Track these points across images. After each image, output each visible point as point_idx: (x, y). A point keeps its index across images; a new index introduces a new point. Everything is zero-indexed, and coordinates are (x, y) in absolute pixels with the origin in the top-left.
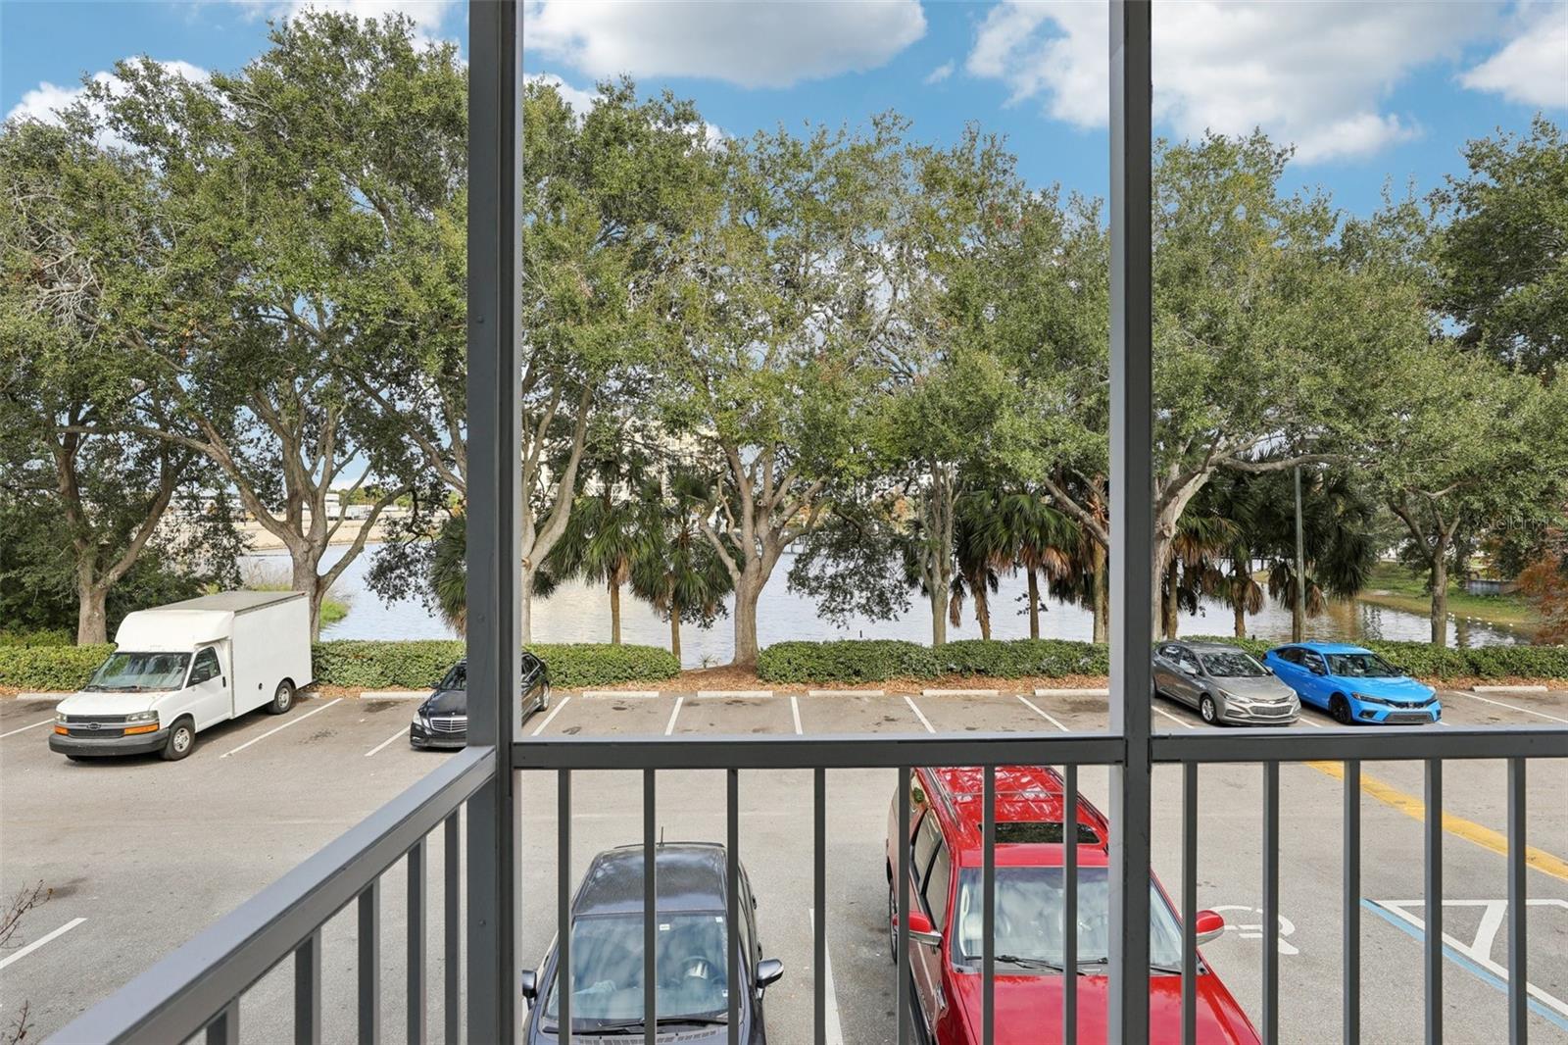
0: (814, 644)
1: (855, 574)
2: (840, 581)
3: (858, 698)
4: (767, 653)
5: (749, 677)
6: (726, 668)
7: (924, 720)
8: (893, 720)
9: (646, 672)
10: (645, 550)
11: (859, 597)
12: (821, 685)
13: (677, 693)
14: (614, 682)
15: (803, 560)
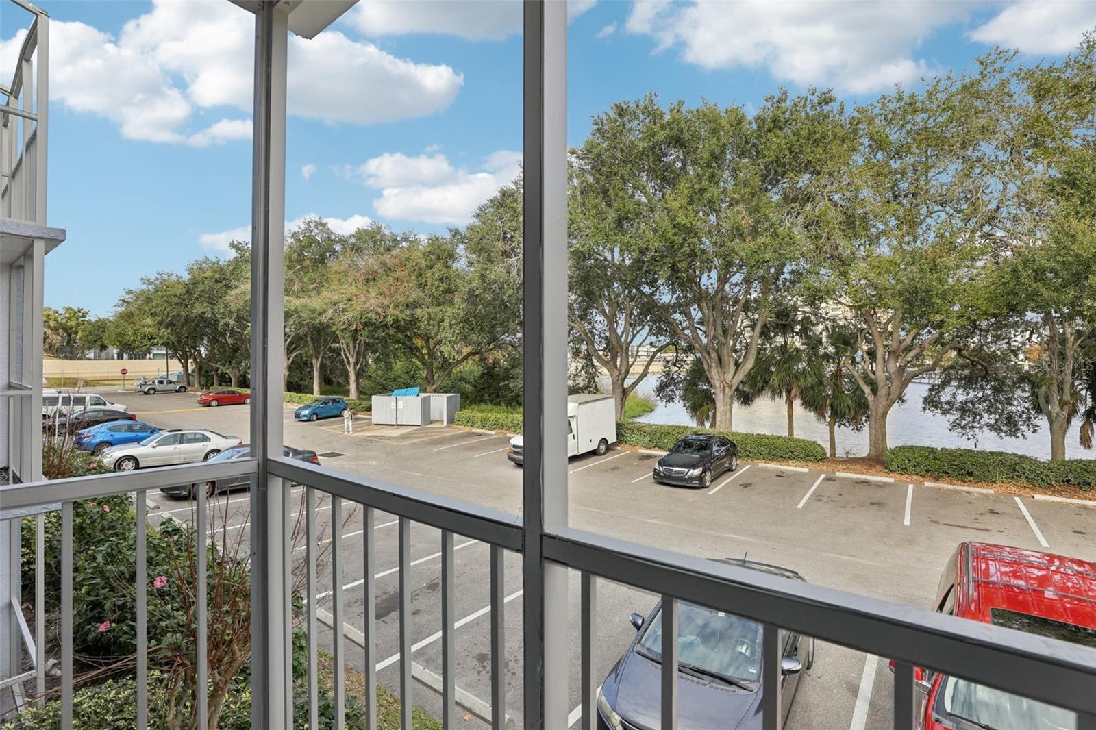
0: (932, 449)
1: (984, 401)
2: (970, 405)
3: (968, 493)
4: (892, 451)
5: (878, 467)
6: (863, 459)
7: (1029, 518)
8: (997, 513)
9: (801, 456)
10: (809, 380)
11: (987, 418)
12: (937, 479)
13: (822, 472)
14: (780, 459)
15: (936, 389)
